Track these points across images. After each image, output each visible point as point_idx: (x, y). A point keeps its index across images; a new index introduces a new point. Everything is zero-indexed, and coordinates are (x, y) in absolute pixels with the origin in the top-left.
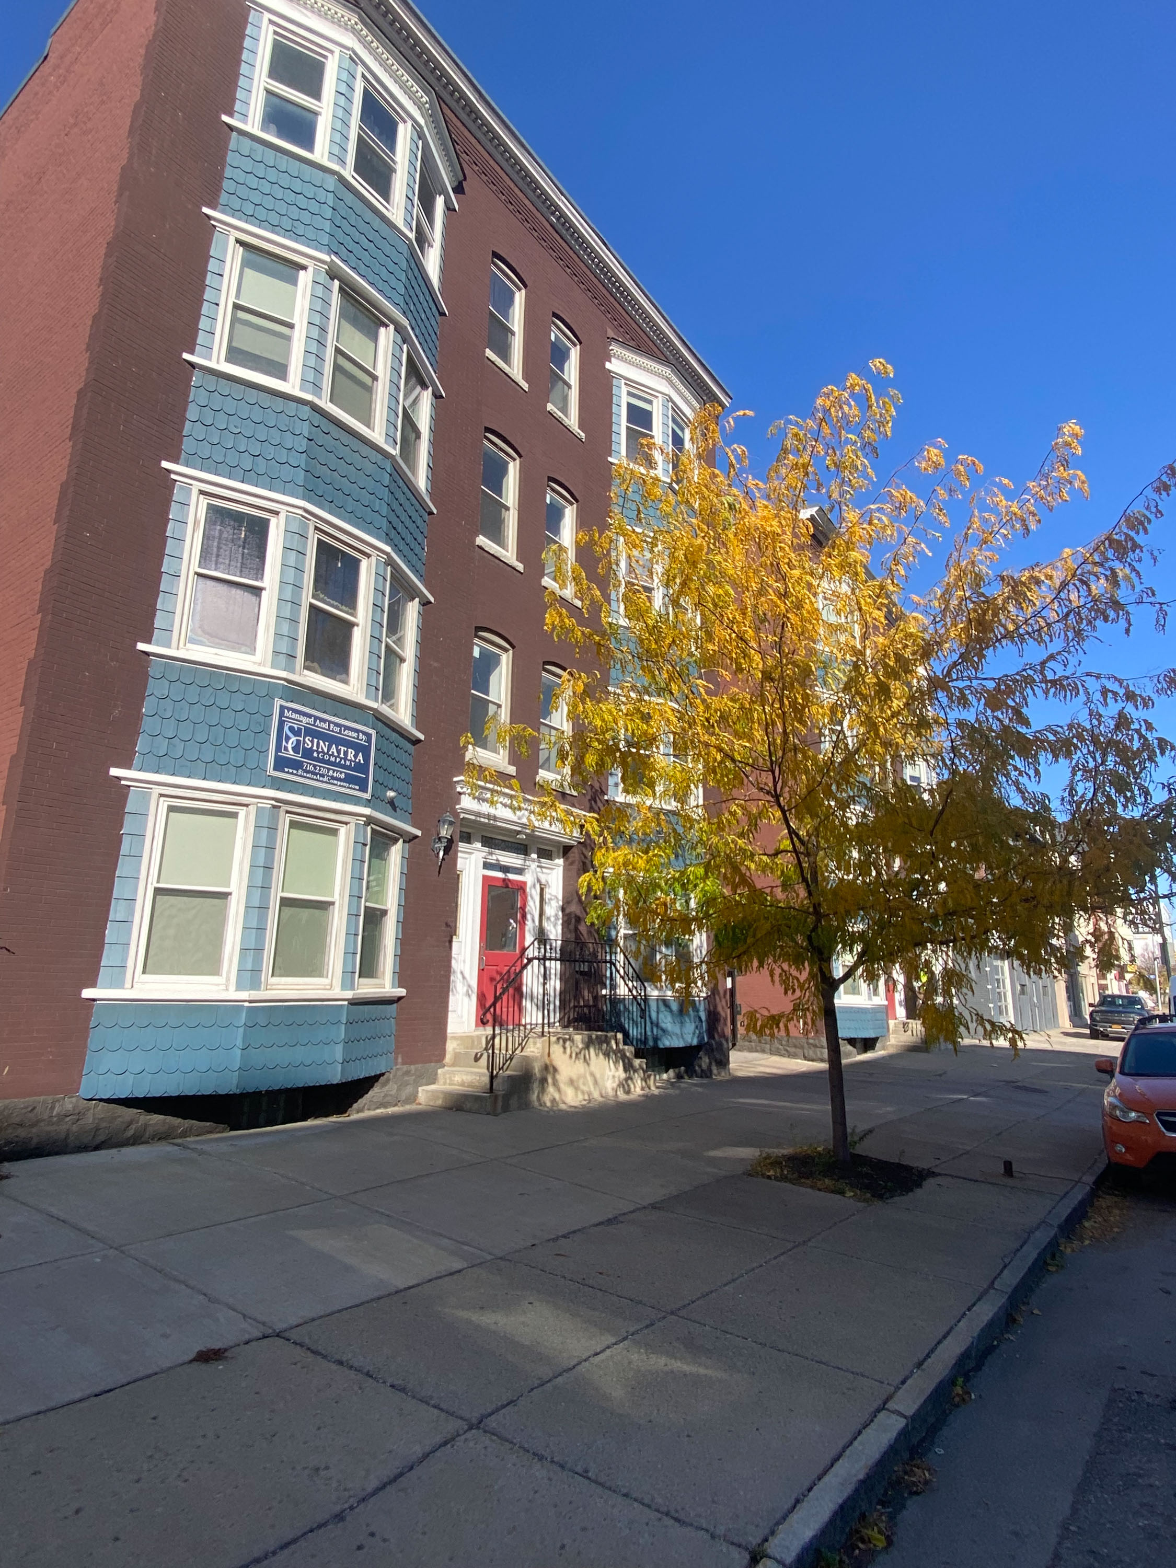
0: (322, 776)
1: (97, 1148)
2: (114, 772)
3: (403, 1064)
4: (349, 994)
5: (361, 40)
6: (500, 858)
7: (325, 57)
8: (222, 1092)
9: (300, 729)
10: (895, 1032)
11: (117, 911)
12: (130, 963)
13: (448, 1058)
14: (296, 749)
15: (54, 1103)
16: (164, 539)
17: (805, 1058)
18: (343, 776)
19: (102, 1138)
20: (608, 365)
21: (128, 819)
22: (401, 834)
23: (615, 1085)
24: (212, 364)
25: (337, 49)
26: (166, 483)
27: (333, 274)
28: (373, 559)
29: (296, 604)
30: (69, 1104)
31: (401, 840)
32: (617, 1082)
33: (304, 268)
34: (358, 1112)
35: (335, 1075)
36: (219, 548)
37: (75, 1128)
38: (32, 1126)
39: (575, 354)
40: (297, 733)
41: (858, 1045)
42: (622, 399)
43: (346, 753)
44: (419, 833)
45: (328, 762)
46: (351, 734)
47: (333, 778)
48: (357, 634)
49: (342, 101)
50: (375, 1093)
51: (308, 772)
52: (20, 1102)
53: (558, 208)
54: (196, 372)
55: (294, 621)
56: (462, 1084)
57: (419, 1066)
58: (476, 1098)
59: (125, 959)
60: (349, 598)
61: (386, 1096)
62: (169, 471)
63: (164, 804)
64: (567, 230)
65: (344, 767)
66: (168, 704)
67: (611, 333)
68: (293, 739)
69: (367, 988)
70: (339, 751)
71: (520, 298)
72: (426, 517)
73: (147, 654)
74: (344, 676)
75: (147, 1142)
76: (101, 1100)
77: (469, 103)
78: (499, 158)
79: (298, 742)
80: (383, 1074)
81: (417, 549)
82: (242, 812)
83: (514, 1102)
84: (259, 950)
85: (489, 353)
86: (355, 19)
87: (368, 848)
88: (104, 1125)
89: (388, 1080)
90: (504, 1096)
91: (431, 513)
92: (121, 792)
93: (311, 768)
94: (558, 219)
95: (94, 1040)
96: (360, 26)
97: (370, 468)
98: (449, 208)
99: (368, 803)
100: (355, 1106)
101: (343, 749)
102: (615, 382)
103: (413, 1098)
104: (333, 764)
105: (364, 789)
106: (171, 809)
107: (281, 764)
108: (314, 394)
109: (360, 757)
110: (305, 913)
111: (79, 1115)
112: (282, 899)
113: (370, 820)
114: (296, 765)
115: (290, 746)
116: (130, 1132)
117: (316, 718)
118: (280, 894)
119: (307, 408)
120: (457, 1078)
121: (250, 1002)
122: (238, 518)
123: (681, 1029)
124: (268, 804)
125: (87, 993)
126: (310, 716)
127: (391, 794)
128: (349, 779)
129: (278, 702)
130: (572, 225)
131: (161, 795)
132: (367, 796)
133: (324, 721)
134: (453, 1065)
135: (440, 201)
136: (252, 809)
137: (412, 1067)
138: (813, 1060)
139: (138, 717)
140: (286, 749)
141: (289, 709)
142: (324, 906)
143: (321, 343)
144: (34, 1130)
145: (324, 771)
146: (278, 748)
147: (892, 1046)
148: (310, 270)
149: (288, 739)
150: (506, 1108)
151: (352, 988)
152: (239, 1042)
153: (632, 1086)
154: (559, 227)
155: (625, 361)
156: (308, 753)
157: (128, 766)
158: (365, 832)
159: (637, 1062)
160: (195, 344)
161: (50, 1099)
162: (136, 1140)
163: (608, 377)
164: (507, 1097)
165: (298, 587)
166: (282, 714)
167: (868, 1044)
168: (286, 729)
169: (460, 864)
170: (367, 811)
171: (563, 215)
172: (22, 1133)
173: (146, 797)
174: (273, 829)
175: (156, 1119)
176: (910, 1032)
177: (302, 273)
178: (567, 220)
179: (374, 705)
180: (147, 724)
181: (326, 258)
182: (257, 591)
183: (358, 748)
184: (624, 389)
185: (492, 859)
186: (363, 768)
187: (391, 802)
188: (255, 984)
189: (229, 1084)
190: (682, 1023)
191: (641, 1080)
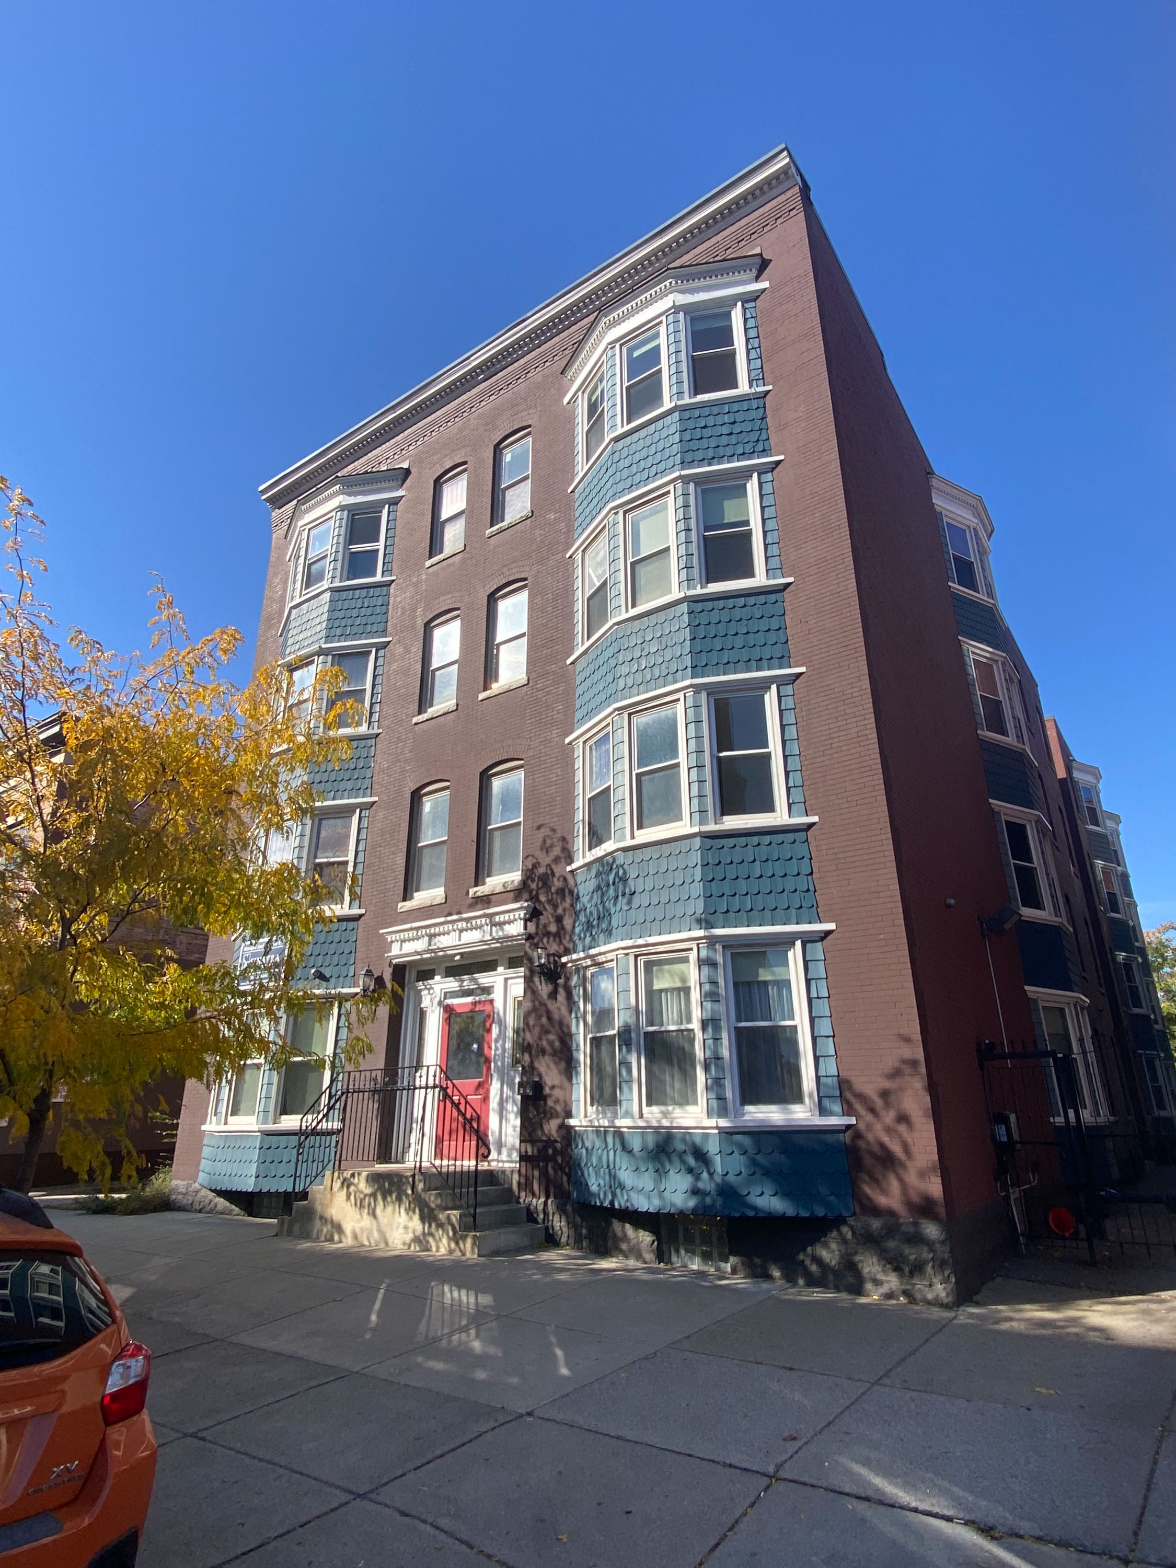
4: (263, 1127)
20: (567, 399)
31: (337, 1002)
35: (251, 1185)
42: (580, 412)
53: (473, 371)
64: (493, 365)
72: (372, 742)
83: (297, 1229)
88: (203, 1200)
91: (377, 736)
94: (483, 372)
102: (576, 404)
111: (196, 1193)
151: (267, 1122)
155: (578, 372)
164: (291, 1223)
171: (480, 367)
178: (484, 363)
184: (583, 399)
187: (320, 977)
190: (660, 1173)
191: (449, 1239)
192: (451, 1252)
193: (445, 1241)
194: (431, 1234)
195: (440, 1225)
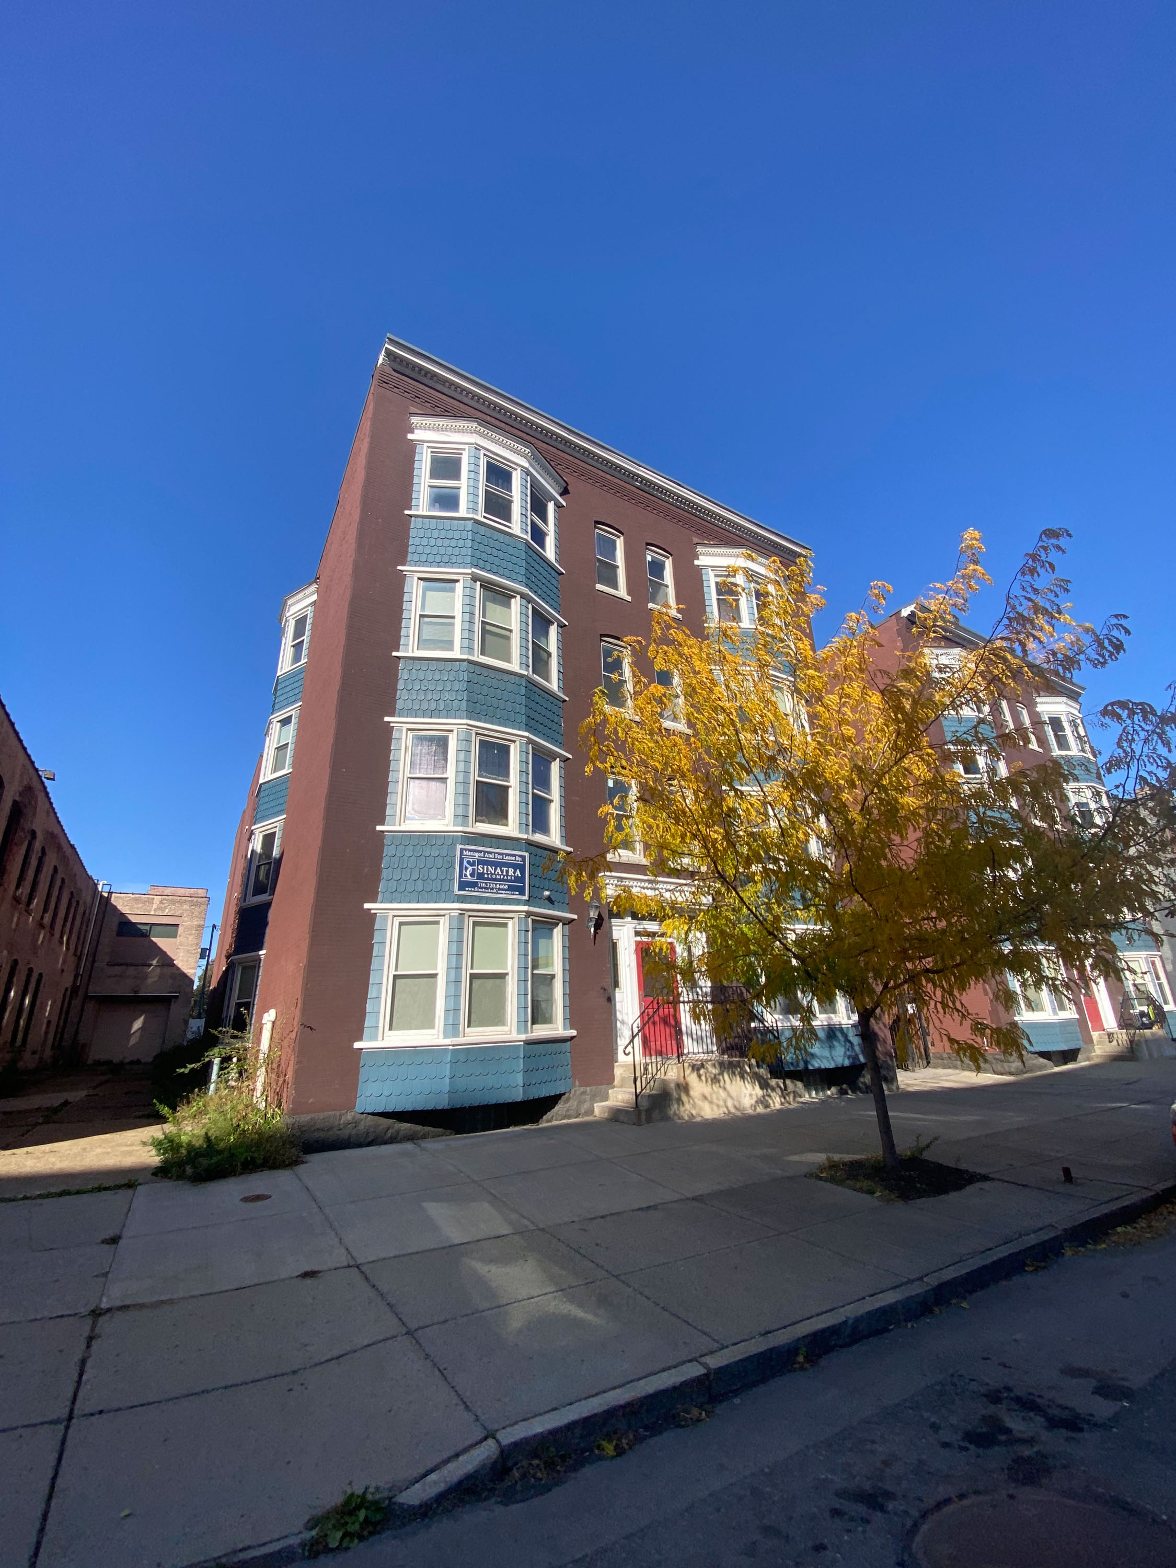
0: (492, 889)
1: (369, 1144)
2: (367, 906)
3: (580, 1086)
4: (523, 1037)
5: (482, 435)
6: (646, 927)
7: (461, 454)
8: (439, 1107)
9: (474, 862)
10: (1099, 1043)
11: (372, 993)
12: (381, 1025)
13: (617, 1081)
14: (472, 875)
15: (341, 1116)
16: (389, 761)
17: (995, 1073)
18: (506, 887)
19: (370, 1139)
20: (696, 562)
21: (376, 934)
22: (560, 919)
23: (753, 1102)
24: (410, 654)
25: (466, 447)
26: (388, 730)
27: (475, 579)
28: (518, 743)
29: (466, 783)
30: (349, 1116)
31: (561, 924)
32: (755, 1099)
33: (457, 581)
34: (547, 1121)
35: (518, 1095)
36: (421, 760)
37: (354, 1132)
38: (328, 1130)
39: (669, 564)
40: (472, 864)
41: (1054, 1058)
42: (711, 581)
43: (507, 872)
44: (575, 917)
45: (496, 880)
46: (510, 858)
47: (499, 889)
48: (511, 790)
49: (472, 475)
50: (559, 1108)
51: (481, 888)
52: (322, 1116)
53: (638, 475)
54: (402, 661)
55: (466, 794)
56: (623, 1101)
57: (593, 1088)
58: (627, 1112)
59: (378, 1022)
60: (504, 771)
61: (568, 1110)
62: (389, 722)
63: (397, 921)
64: (649, 486)
65: (507, 881)
66: (396, 859)
67: (696, 540)
68: (470, 868)
69: (541, 1031)
70: (502, 871)
71: (620, 543)
72: (561, 704)
73: (383, 832)
74: (504, 821)
75: (399, 1142)
76: (369, 1114)
77: (563, 438)
78: (590, 461)
79: (474, 870)
80: (564, 1094)
81: (555, 727)
82: (442, 920)
83: (656, 1114)
84: (457, 1010)
85: (599, 587)
86: (475, 425)
87: (530, 933)
88: (372, 1130)
89: (569, 1099)
90: (647, 1111)
91: (564, 701)
92: (370, 918)
93: (484, 885)
94: (641, 482)
95: (363, 1074)
96: (479, 427)
97: (510, 687)
98: (558, 506)
99: (527, 903)
100: (545, 1117)
101: (505, 869)
102: (703, 571)
103: (591, 1111)
104: (500, 880)
105: (522, 893)
106: (401, 924)
107: (463, 886)
108: (469, 653)
109: (518, 872)
110: (490, 983)
111: (356, 1123)
112: (471, 974)
113: (529, 914)
114: (473, 885)
115: (468, 874)
116: (389, 1135)
117: (485, 852)
118: (470, 971)
119: (466, 663)
120: (620, 1097)
121: (453, 1045)
122: (431, 739)
123: (830, 1053)
124: (457, 913)
125: (357, 1045)
126: (480, 852)
127: (547, 893)
128: (511, 888)
129: (459, 847)
130: (651, 482)
131: (394, 916)
132: (526, 897)
133: (491, 853)
134: (621, 1087)
135: (551, 507)
136: (447, 917)
137: (588, 1089)
138: (1002, 1074)
139: (378, 871)
140: (466, 875)
141: (466, 850)
142: (502, 976)
143: (471, 622)
144: (330, 1133)
145: (492, 886)
146: (461, 876)
147: (1097, 1056)
148: (461, 581)
149: (466, 868)
150: (649, 1120)
151: (526, 1032)
152: (448, 1073)
153: (771, 1102)
154: (643, 487)
155: (709, 555)
156: (481, 876)
157: (375, 901)
158: (527, 923)
159: (773, 1082)
160: (399, 645)
161: (338, 1113)
162: (392, 1140)
163: (698, 571)
164: (649, 1111)
165: (467, 773)
166: (461, 854)
167: (1069, 1055)
168: (465, 863)
169: (616, 935)
170: (525, 908)
171: (643, 478)
172: (322, 1135)
173: (385, 918)
174: (461, 929)
175: (405, 1126)
176: (1115, 1043)
177: (457, 584)
178: (647, 480)
179: (525, 836)
180: (385, 874)
181: (469, 571)
182: (444, 780)
183: (515, 866)
184: (711, 574)
185: (640, 928)
186: (522, 879)
187: (549, 899)
188: (456, 1034)
189: (442, 1102)
190: (831, 1047)
191: (780, 1097)
192: (782, 1104)
193: (778, 1099)
194: (769, 1096)
195: (773, 1089)
